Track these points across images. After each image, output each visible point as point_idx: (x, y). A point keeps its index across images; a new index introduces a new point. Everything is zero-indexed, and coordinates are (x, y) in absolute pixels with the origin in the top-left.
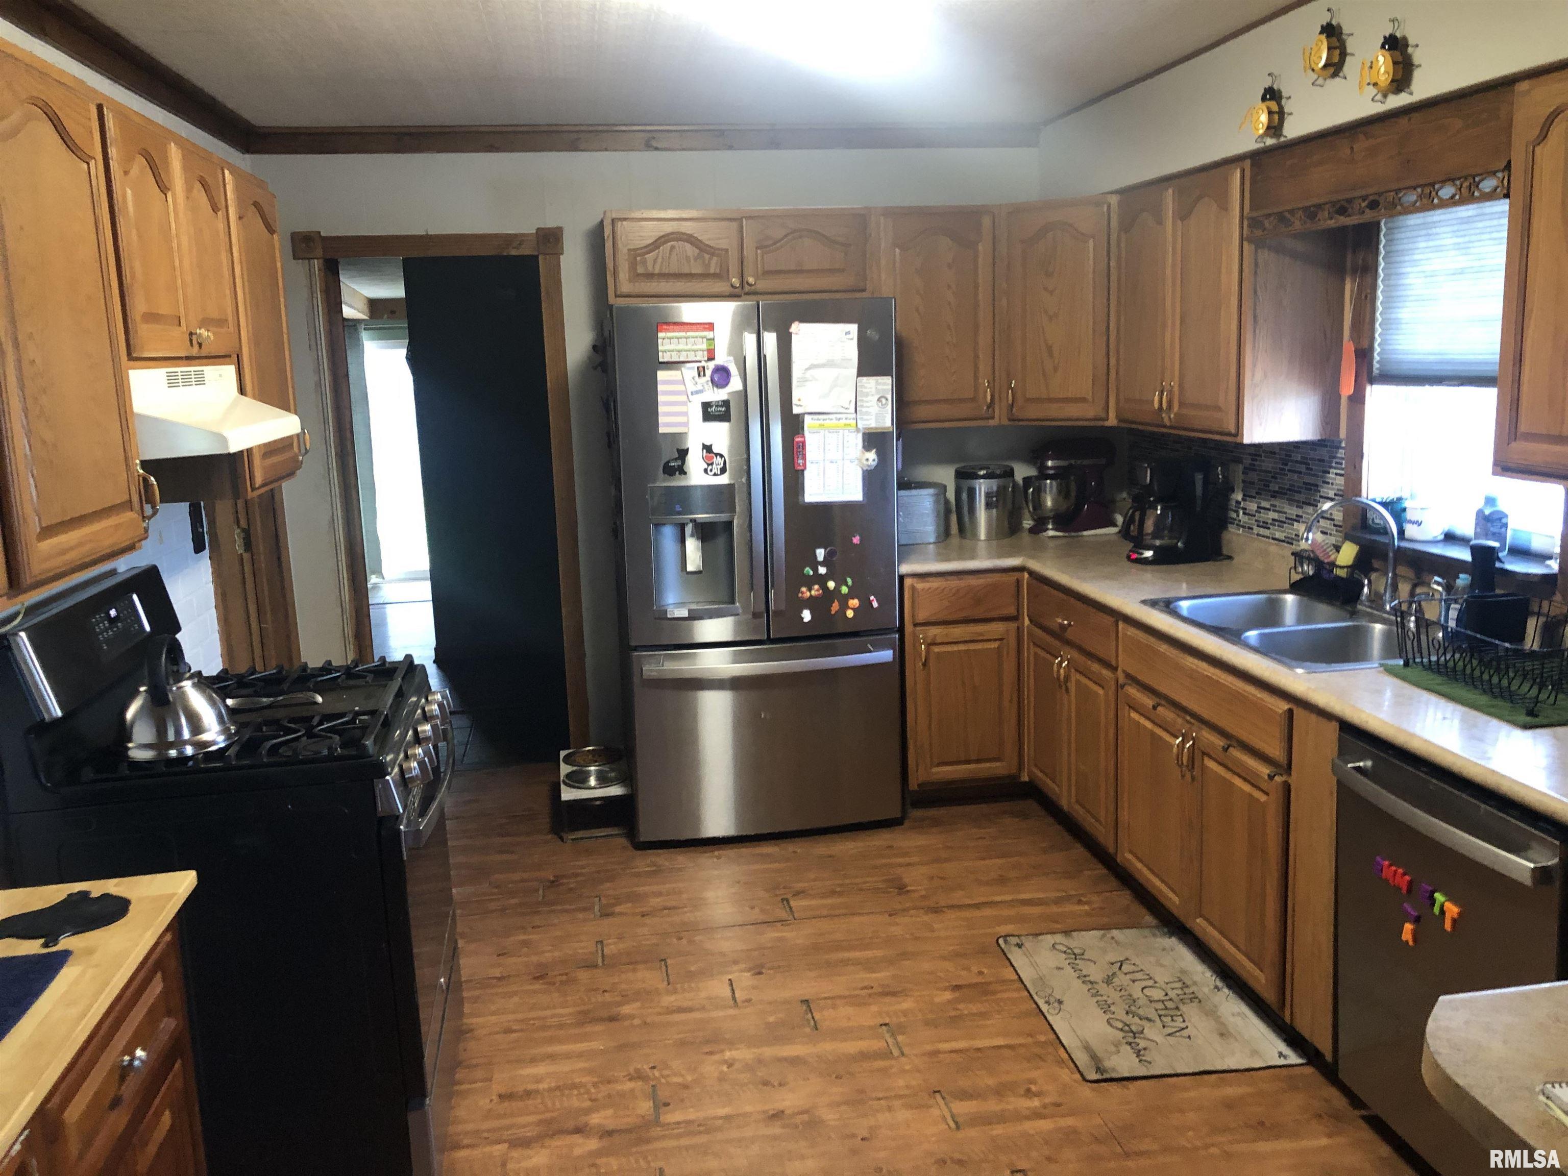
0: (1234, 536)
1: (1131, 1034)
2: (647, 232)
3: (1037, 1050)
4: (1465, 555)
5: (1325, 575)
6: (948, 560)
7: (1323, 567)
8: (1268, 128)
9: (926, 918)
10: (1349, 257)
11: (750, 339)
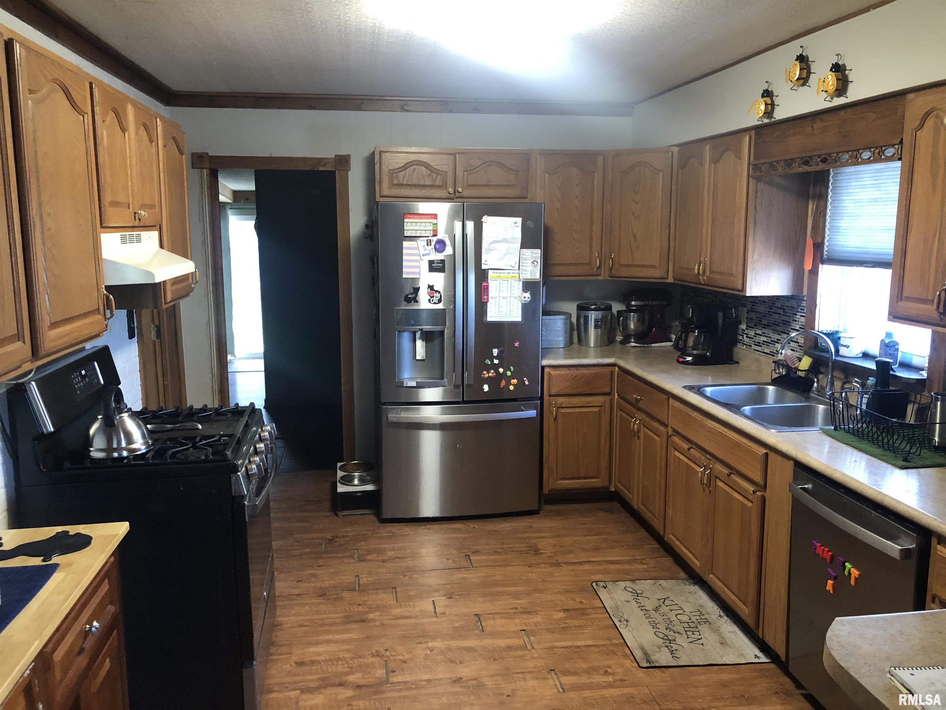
0: (740, 351)
1: (668, 641)
2: (400, 160)
3: (611, 648)
4: (872, 366)
5: (792, 375)
6: (572, 358)
7: (791, 370)
8: (765, 113)
9: (550, 570)
10: (811, 188)
11: (458, 225)
